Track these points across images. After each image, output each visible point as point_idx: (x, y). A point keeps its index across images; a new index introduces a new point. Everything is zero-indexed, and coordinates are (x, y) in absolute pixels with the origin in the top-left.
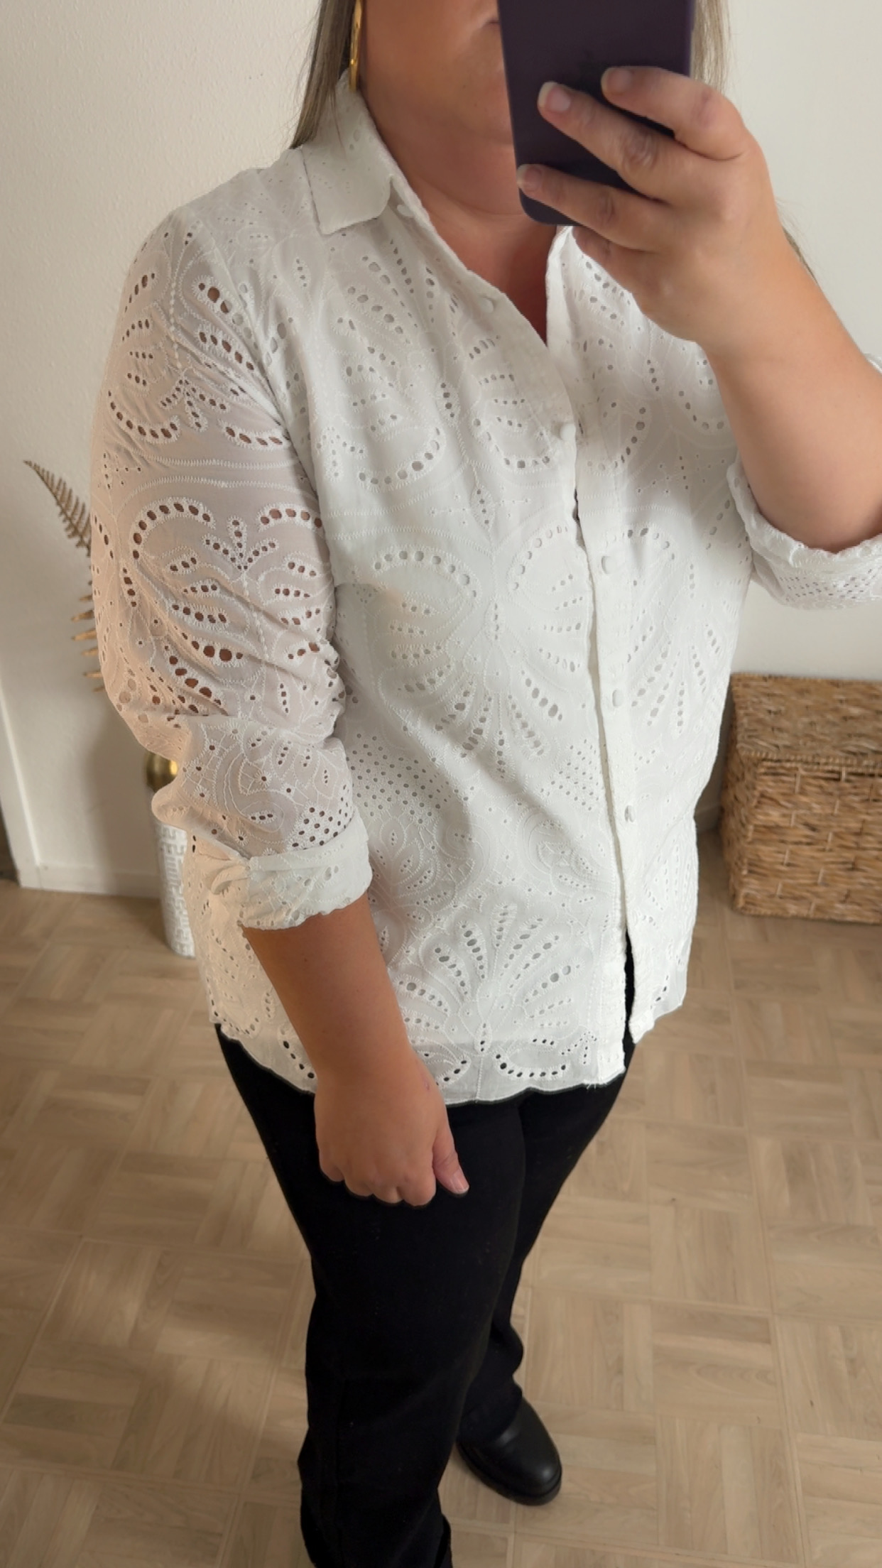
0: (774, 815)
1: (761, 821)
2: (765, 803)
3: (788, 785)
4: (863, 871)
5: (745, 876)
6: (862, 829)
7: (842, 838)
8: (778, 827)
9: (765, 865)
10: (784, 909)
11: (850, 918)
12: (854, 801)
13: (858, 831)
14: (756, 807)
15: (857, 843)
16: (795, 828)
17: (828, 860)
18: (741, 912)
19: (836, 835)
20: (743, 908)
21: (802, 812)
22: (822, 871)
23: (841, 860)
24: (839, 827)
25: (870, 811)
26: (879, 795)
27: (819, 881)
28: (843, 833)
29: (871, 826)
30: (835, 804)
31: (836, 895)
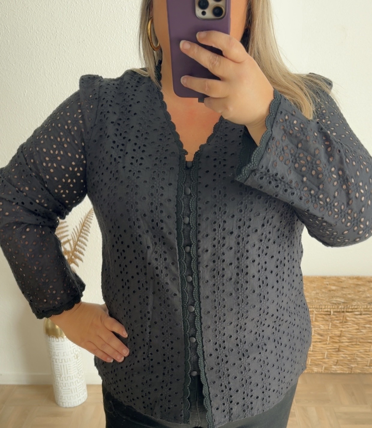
4: (343, 351)
6: (341, 334)
7: (332, 338)
10: (312, 370)
11: (339, 372)
12: (337, 323)
13: (339, 335)
15: (339, 340)
17: (328, 348)
19: (331, 337)
21: (317, 329)
22: (326, 353)
23: (333, 348)
24: (332, 334)
25: (344, 327)
26: (347, 320)
27: (325, 357)
28: (333, 336)
29: (344, 333)
30: (329, 324)
31: (332, 362)
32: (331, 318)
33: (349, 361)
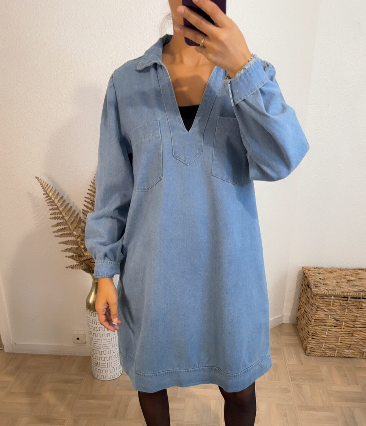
0: (321, 315)
1: (317, 317)
2: (319, 311)
3: (329, 303)
4: (356, 336)
5: (311, 340)
6: (356, 319)
7: (347, 323)
8: (324, 320)
9: (318, 335)
10: (325, 353)
11: (350, 356)
12: (352, 309)
13: (354, 320)
14: (315, 312)
15: (352, 325)
16: (330, 320)
17: (342, 333)
18: (308, 355)
19: (345, 322)
20: (309, 353)
21: (333, 313)
22: (340, 337)
23: (347, 332)
24: (347, 319)
25: (358, 312)
26: (362, 306)
27: (339, 341)
28: (349, 321)
29: (359, 318)
30: (345, 310)
31: (345, 346)
32: (347, 304)
33: (361, 346)
